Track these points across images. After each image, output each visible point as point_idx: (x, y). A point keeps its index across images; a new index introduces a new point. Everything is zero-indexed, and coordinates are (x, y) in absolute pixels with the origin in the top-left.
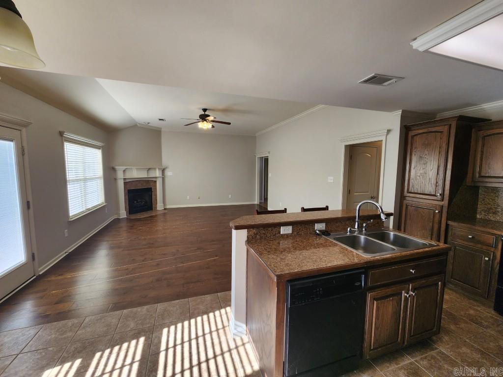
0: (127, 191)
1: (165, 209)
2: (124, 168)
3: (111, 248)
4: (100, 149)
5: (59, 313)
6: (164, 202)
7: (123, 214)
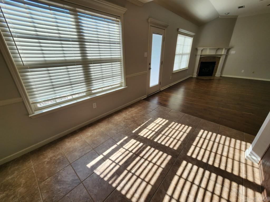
0: (200, 62)
1: (221, 77)
2: (202, 48)
3: (186, 89)
4: (192, 37)
5: (165, 104)
6: (221, 73)
7: (195, 75)
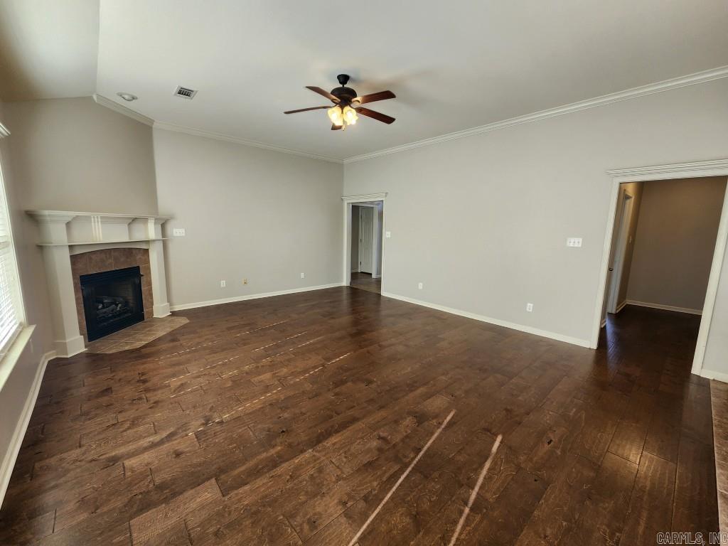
0: (78, 281)
1: (173, 314)
6: (170, 298)
7: (76, 344)
